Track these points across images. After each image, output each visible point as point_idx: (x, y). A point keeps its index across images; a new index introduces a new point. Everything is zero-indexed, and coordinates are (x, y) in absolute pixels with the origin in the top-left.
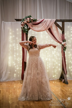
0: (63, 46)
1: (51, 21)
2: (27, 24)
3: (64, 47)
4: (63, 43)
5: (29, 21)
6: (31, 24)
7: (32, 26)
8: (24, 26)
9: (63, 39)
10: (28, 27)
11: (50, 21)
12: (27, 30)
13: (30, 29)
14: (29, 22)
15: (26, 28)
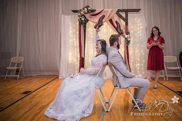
0: (126, 39)
1: (112, 11)
2: (85, 15)
3: (128, 40)
4: (126, 36)
6: (89, 14)
8: (80, 17)
9: (127, 32)
10: (85, 19)
12: (84, 22)
13: (88, 20)
14: (87, 13)
15: (83, 19)
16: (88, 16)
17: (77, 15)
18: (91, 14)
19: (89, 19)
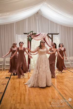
5: (32, 34)
7: (34, 37)
10: (31, 38)
11: (44, 34)
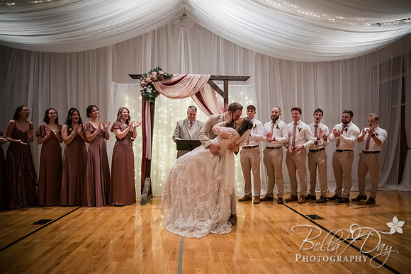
1: (200, 79)
2: (153, 83)
6: (160, 83)
7: (162, 88)
8: (145, 87)
10: (153, 90)
11: (198, 78)
12: (151, 96)
13: (158, 93)
14: (157, 80)
15: (149, 91)
16: (158, 85)
17: (138, 83)
18: (163, 82)
19: (161, 91)
